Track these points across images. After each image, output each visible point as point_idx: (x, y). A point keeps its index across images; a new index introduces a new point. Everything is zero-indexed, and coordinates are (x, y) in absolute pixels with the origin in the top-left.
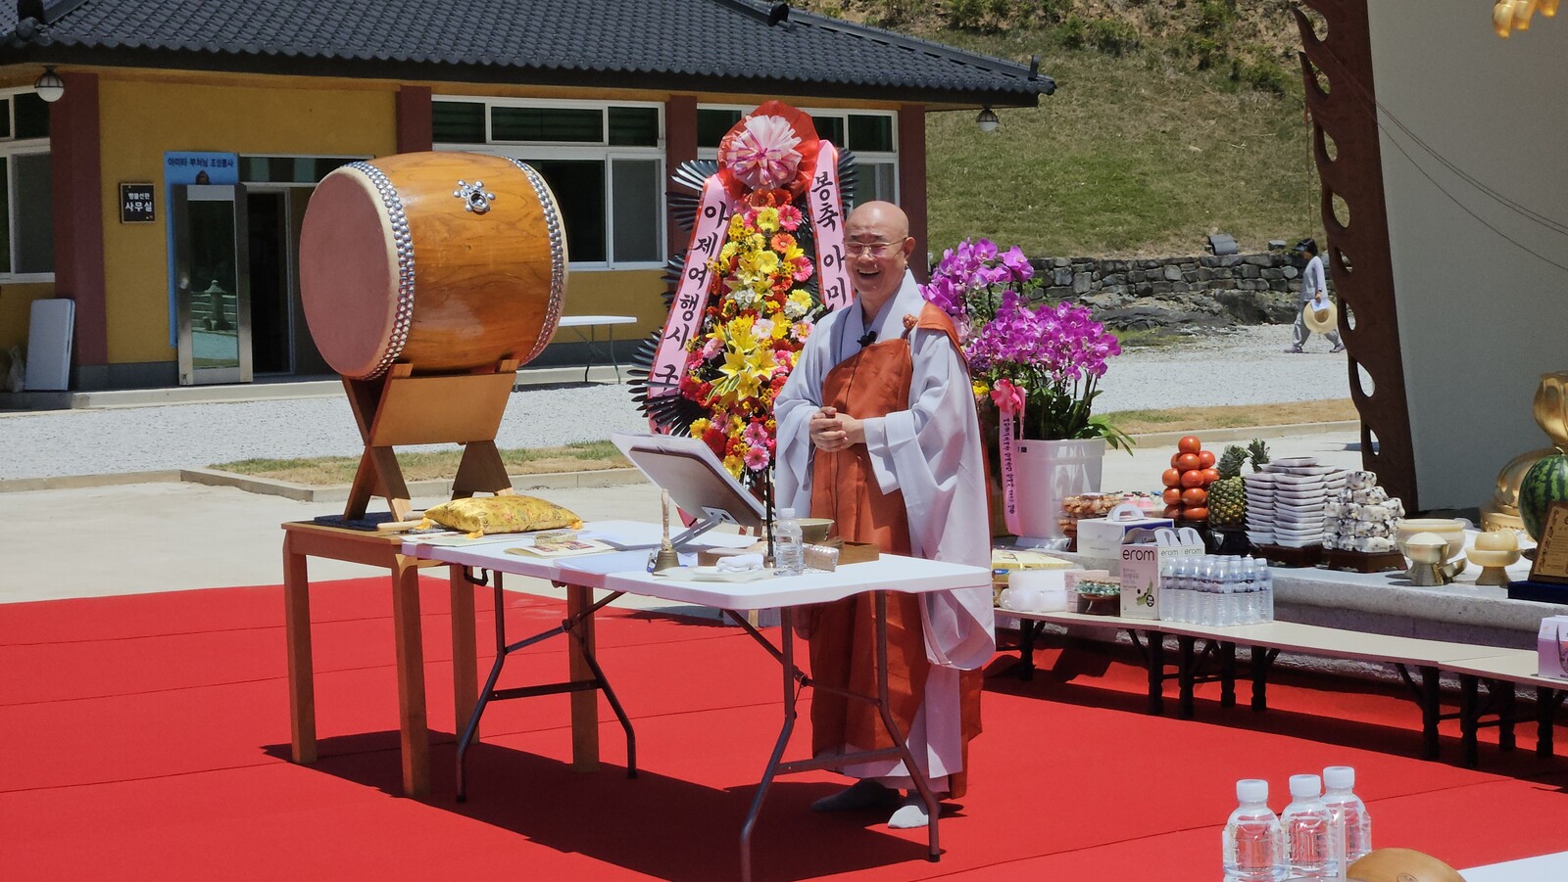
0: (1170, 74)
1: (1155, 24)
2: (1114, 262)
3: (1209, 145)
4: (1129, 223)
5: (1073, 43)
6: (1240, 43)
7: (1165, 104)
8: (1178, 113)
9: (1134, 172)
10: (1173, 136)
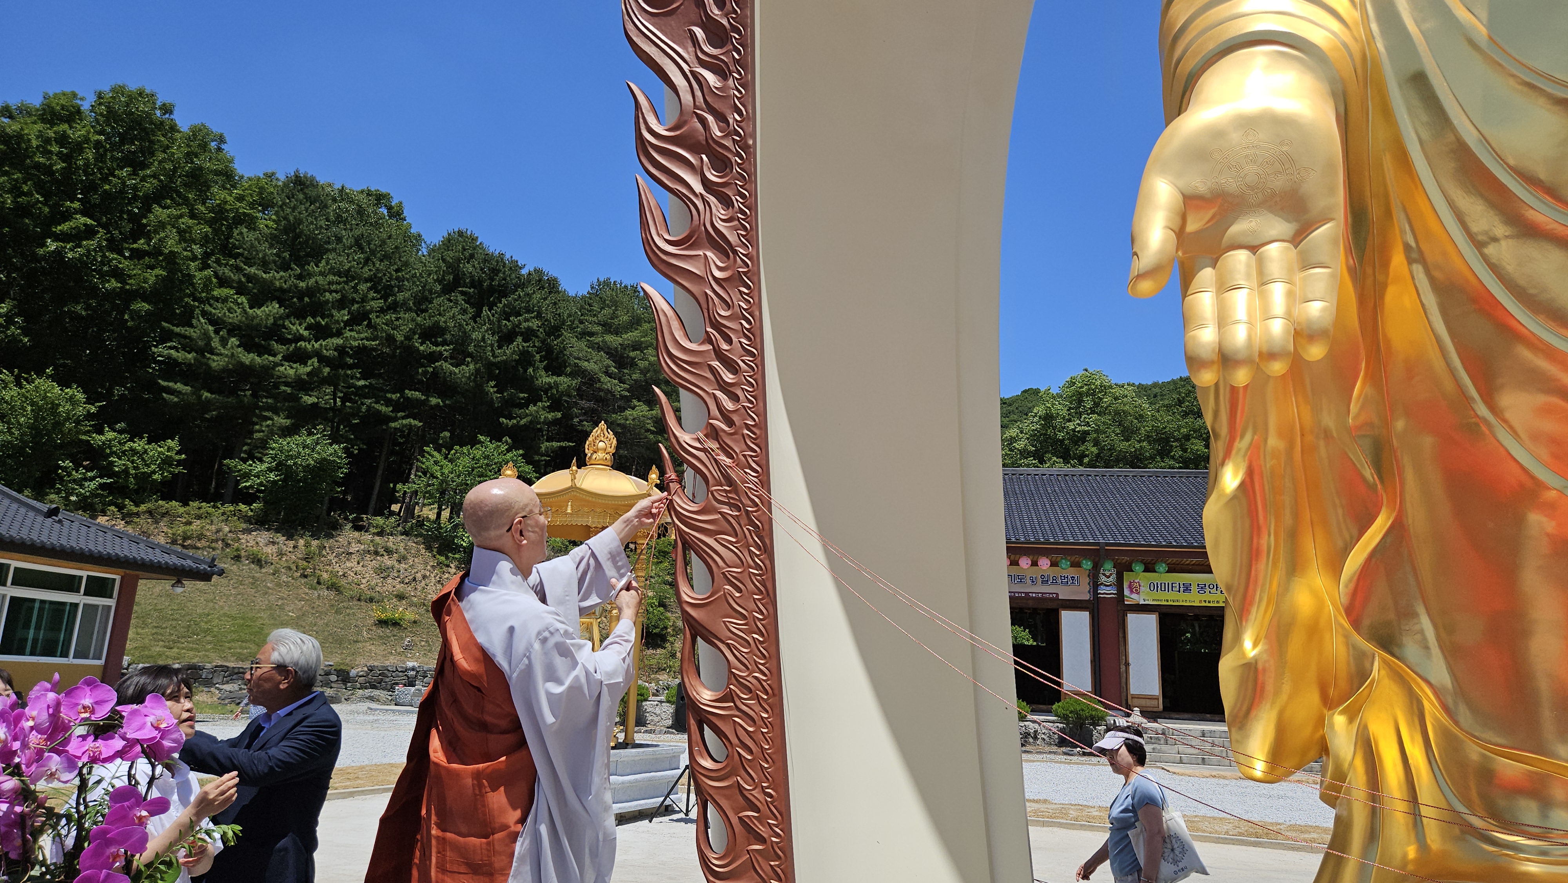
0: (284, 578)
1: (281, 554)
2: (239, 668)
3: (301, 613)
4: (251, 649)
5: (237, 558)
6: (322, 567)
7: (280, 591)
8: (285, 596)
9: (258, 623)
10: (281, 608)
